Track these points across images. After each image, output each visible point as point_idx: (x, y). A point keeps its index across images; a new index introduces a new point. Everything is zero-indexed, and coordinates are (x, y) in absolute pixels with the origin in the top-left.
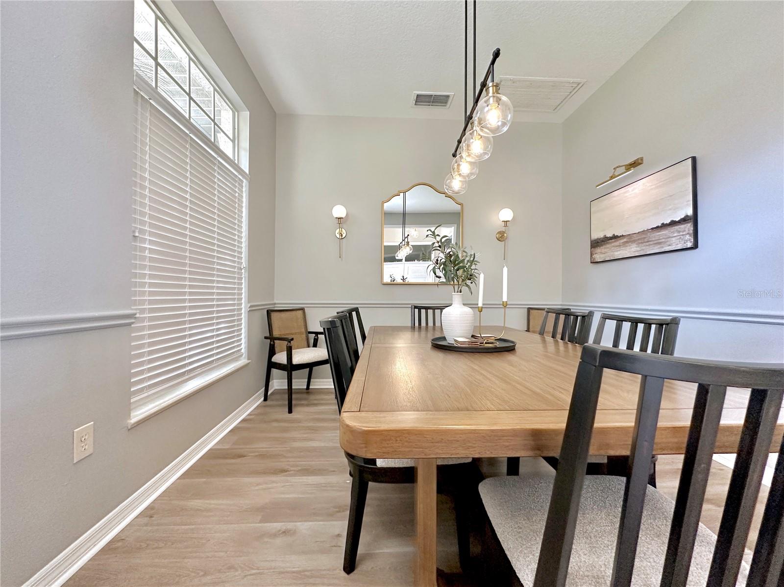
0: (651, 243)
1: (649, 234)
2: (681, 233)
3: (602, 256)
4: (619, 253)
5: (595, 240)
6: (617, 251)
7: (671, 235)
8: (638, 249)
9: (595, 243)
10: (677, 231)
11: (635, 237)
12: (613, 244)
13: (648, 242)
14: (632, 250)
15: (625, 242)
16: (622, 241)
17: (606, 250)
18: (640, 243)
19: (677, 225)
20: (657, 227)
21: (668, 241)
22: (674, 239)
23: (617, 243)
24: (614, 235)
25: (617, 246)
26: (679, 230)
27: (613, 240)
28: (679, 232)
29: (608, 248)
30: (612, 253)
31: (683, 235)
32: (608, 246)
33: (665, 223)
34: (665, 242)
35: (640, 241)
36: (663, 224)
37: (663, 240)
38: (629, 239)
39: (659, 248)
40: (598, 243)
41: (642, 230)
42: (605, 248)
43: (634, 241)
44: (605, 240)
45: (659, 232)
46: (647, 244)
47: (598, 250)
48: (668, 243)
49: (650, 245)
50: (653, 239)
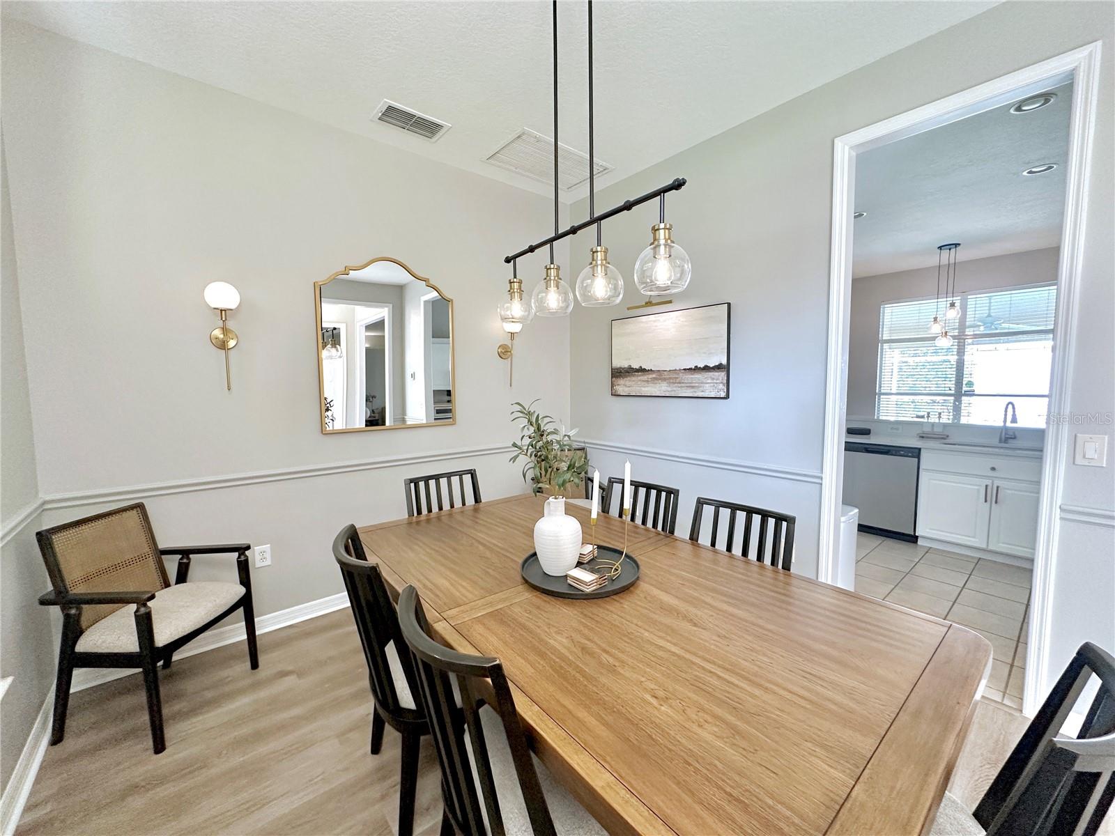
0: (683, 385)
1: (681, 374)
2: (715, 381)
3: (626, 389)
4: (646, 389)
5: (617, 369)
6: (644, 387)
7: (704, 381)
8: (669, 389)
9: (617, 372)
10: (711, 377)
11: (666, 375)
12: (639, 378)
13: (680, 383)
14: (661, 388)
15: (654, 378)
16: (651, 376)
17: (630, 383)
18: (670, 383)
19: (710, 372)
20: (690, 369)
21: (701, 387)
22: (707, 385)
23: (645, 378)
24: (641, 367)
25: (643, 381)
26: (713, 377)
27: (640, 373)
28: (713, 379)
29: (634, 381)
30: (638, 388)
31: (716, 383)
32: (634, 379)
33: (699, 366)
34: (698, 387)
35: (671, 381)
36: (696, 367)
37: (697, 384)
38: (660, 375)
39: (692, 392)
40: (621, 372)
41: (674, 369)
42: (630, 381)
43: (665, 379)
44: (630, 371)
45: (692, 375)
46: (679, 385)
47: (621, 381)
48: (701, 389)
49: (682, 387)
50: (686, 381)
